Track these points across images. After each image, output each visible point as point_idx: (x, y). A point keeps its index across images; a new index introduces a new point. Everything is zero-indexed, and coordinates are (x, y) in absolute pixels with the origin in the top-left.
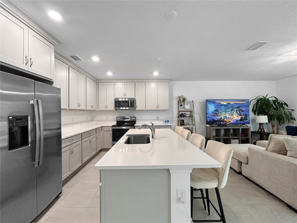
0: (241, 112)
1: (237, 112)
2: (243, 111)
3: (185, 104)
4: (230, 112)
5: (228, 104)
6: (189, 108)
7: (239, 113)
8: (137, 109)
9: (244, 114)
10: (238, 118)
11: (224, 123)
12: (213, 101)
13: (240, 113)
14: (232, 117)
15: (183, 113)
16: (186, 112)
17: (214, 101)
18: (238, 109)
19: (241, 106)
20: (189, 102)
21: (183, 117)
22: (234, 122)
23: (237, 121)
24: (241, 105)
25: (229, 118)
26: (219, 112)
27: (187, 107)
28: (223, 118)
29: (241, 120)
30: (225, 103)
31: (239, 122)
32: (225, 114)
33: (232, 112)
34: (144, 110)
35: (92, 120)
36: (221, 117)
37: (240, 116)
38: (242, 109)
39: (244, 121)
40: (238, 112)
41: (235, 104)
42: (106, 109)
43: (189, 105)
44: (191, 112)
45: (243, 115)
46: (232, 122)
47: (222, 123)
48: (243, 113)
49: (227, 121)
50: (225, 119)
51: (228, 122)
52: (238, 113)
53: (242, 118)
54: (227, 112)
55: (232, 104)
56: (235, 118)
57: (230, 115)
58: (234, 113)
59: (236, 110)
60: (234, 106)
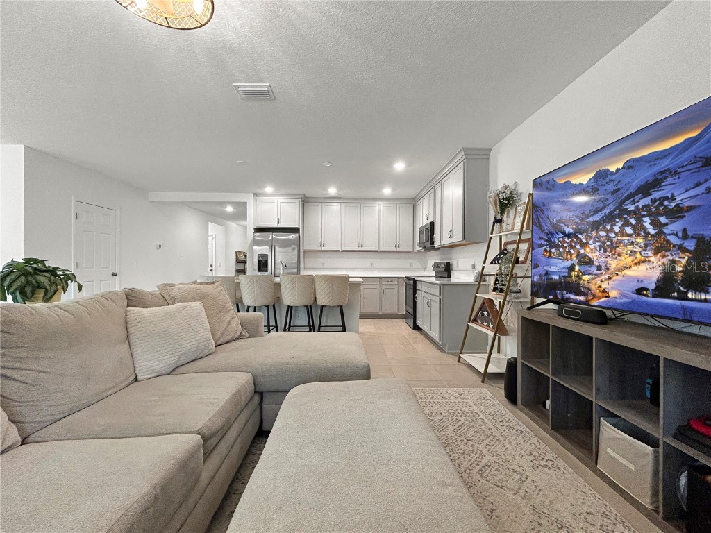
0: (663, 219)
1: (639, 228)
4: (604, 229)
7: (652, 231)
9: (685, 236)
10: (643, 267)
11: (582, 298)
12: (548, 181)
13: (660, 233)
14: (614, 264)
17: (550, 177)
18: (647, 201)
19: (667, 173)
22: (623, 295)
23: (639, 291)
25: (599, 268)
26: (563, 234)
28: (577, 268)
29: (665, 286)
31: (651, 299)
36: (568, 264)
37: (655, 254)
38: (673, 198)
39: (683, 297)
40: (647, 222)
41: (629, 166)
45: (682, 249)
46: (614, 295)
47: (573, 297)
48: (676, 226)
49: (593, 287)
50: (586, 277)
51: (594, 296)
52: (645, 229)
54: (594, 234)
55: (618, 170)
56: (628, 272)
57: (605, 251)
58: (622, 233)
59: (634, 212)
60: (627, 180)
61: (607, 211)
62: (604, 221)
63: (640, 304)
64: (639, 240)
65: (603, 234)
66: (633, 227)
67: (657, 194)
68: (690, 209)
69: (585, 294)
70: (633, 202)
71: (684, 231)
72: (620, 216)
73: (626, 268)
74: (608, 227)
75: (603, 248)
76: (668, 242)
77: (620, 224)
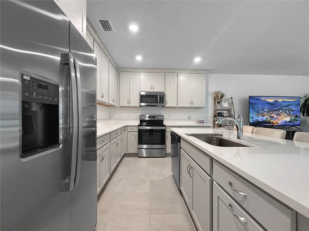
0: (290, 111)
2: (292, 111)
3: (223, 102)
4: (277, 111)
5: (275, 101)
6: (227, 105)
7: (288, 113)
8: (167, 105)
10: (286, 118)
11: (271, 125)
12: (257, 98)
13: (290, 113)
14: (280, 118)
15: (220, 112)
16: (223, 111)
18: (287, 108)
19: (291, 105)
20: (227, 99)
21: (221, 117)
22: (282, 123)
23: (286, 122)
24: (291, 103)
25: (276, 118)
26: (264, 111)
27: (225, 105)
28: (269, 118)
29: (291, 121)
30: (272, 101)
31: (288, 123)
32: (271, 114)
33: (280, 112)
34: (174, 108)
35: (110, 119)
36: (266, 118)
37: (289, 116)
38: (292, 109)
39: (293, 122)
40: (287, 111)
41: (283, 101)
42: (128, 105)
43: (227, 103)
44: (228, 110)
45: (293, 116)
46: (280, 123)
47: (267, 125)
48: (293, 113)
49: (274, 122)
50: (272, 120)
51: (275, 124)
53: (291, 119)
54: (274, 112)
55: (281, 102)
56: (283, 119)
57: (278, 115)
58: (282, 112)
59: (284, 109)
60: (283, 104)
61: (278, 108)
62: (277, 110)
63: (286, 124)
64: (285, 114)
65: (277, 112)
66: (284, 112)
67: (289, 107)
68: (294, 110)
69: (271, 124)
70: (284, 108)
71: (294, 113)
72: (281, 110)
73: (283, 118)
74: (278, 111)
75: (277, 114)
76: (291, 115)
77: (281, 111)
